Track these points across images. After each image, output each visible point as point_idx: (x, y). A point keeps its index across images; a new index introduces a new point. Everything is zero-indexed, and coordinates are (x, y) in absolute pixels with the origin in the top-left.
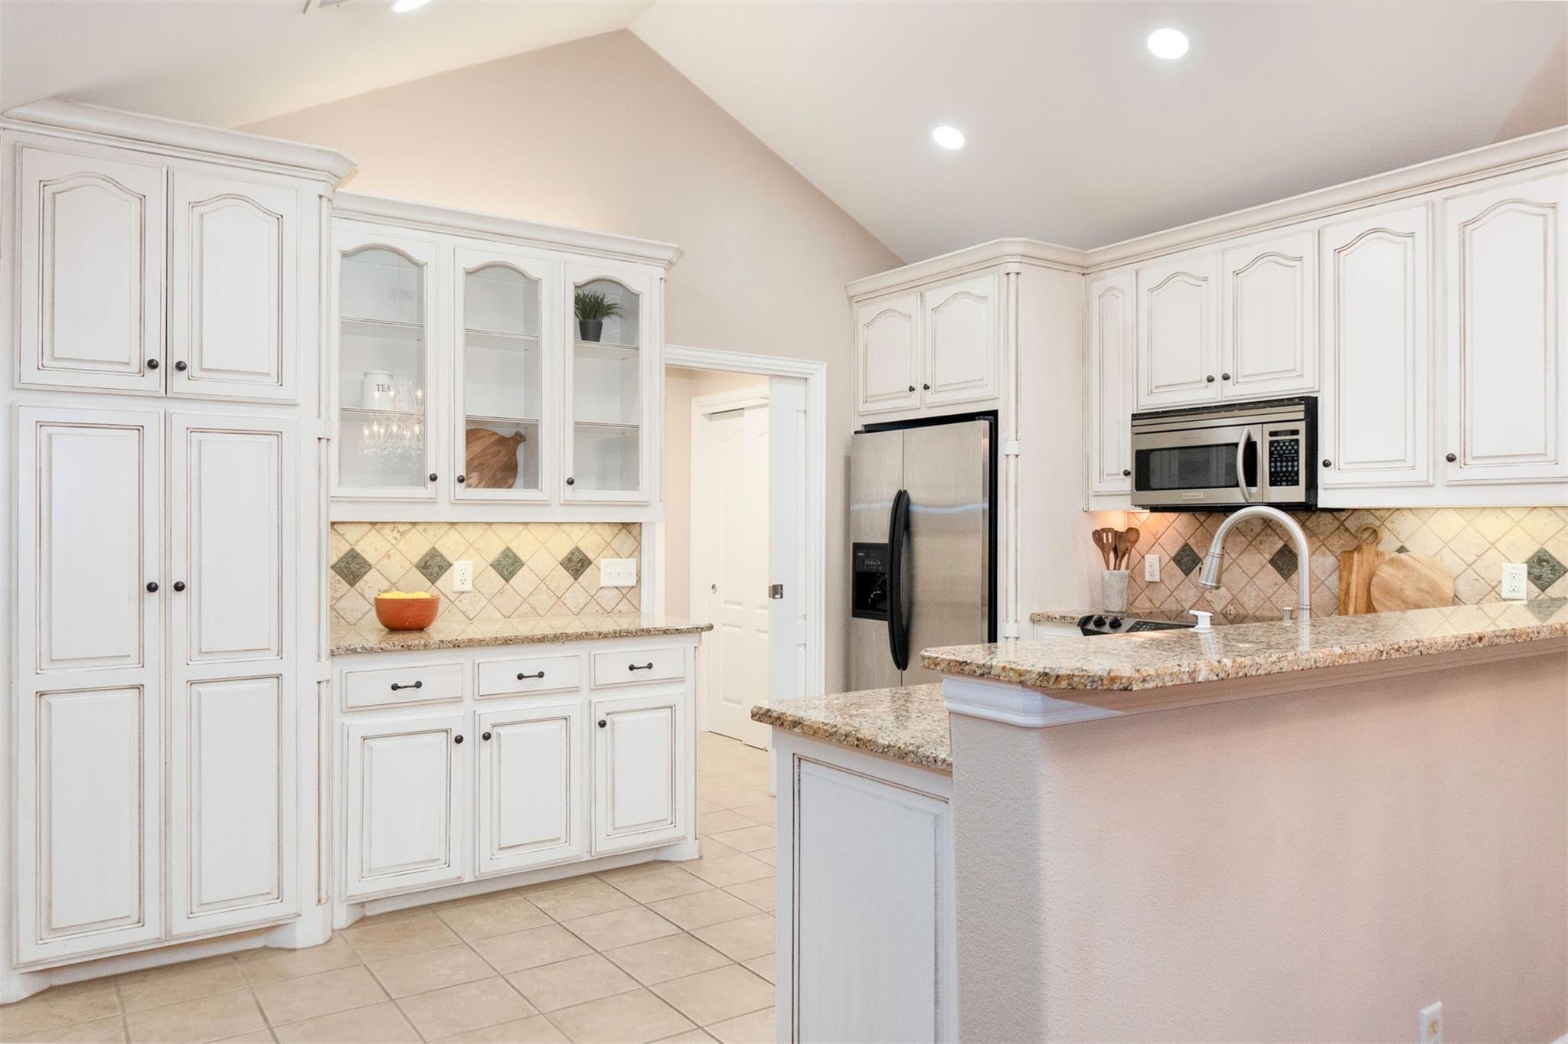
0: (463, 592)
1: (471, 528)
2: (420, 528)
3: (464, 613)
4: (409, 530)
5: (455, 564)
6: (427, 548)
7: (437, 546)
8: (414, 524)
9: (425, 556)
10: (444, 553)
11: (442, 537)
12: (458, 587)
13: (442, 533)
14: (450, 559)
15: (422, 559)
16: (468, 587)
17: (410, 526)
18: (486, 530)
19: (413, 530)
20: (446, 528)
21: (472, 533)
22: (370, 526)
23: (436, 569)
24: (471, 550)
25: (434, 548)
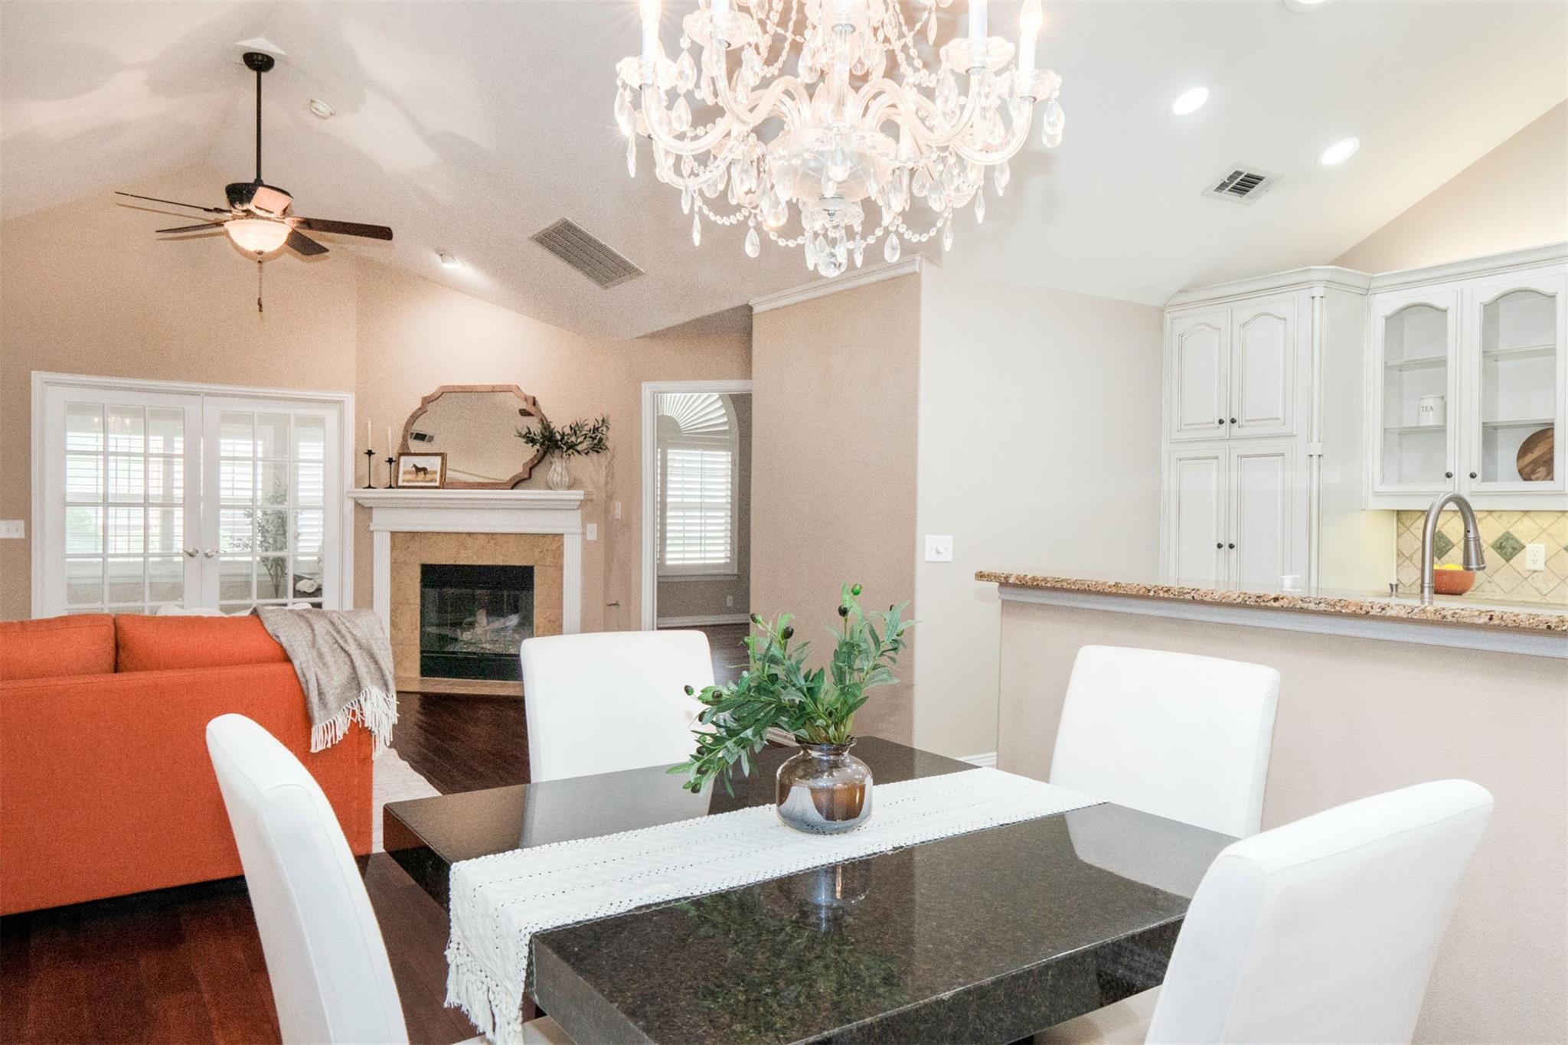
0: (1535, 571)
1: (1544, 515)
2: (1495, 515)
3: (1537, 589)
4: (1486, 517)
5: (1528, 546)
6: (1502, 531)
7: (1511, 531)
8: (1490, 512)
9: (1500, 539)
10: (1517, 536)
11: (1516, 522)
12: (1530, 566)
13: (1515, 520)
14: (1523, 541)
15: (1497, 541)
16: (1541, 566)
17: (1486, 514)
18: (1559, 518)
19: (1490, 517)
20: (1519, 515)
21: (1545, 521)
22: (1453, 514)
23: (1510, 550)
24: (1544, 535)
25: (1508, 533)
